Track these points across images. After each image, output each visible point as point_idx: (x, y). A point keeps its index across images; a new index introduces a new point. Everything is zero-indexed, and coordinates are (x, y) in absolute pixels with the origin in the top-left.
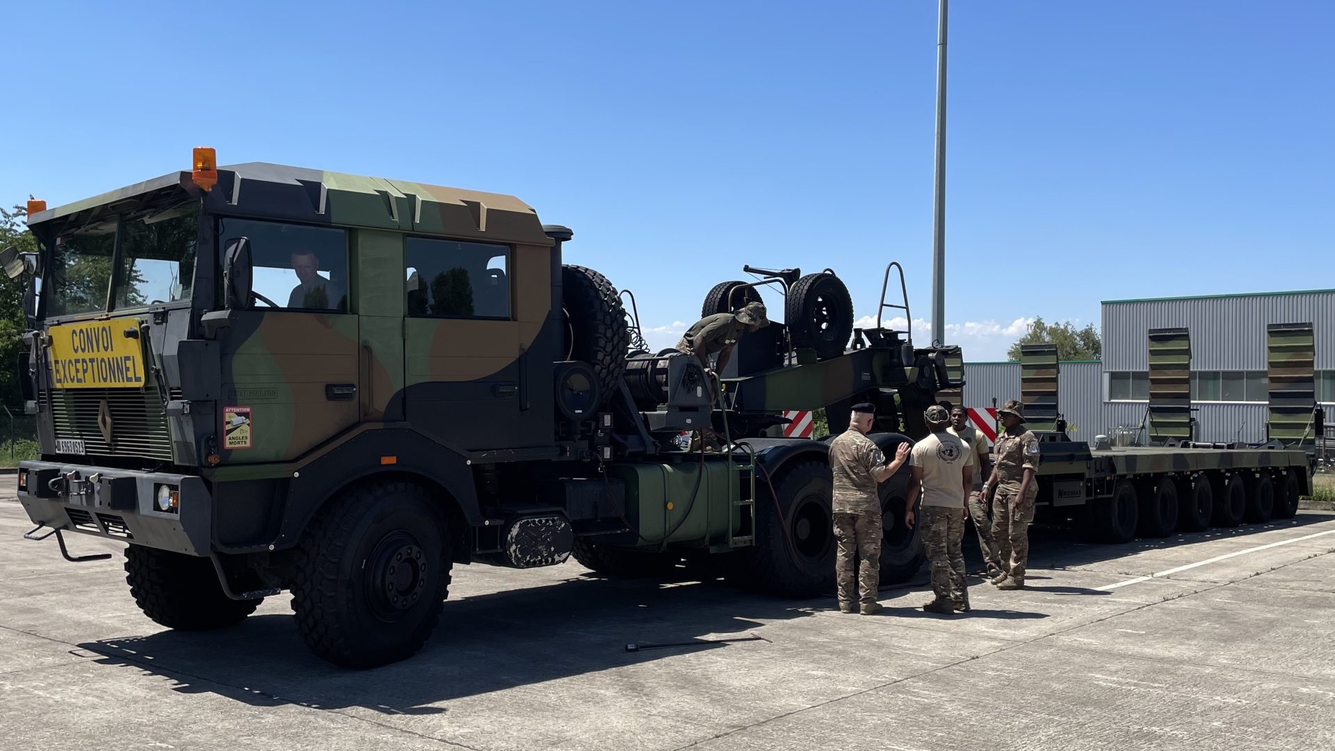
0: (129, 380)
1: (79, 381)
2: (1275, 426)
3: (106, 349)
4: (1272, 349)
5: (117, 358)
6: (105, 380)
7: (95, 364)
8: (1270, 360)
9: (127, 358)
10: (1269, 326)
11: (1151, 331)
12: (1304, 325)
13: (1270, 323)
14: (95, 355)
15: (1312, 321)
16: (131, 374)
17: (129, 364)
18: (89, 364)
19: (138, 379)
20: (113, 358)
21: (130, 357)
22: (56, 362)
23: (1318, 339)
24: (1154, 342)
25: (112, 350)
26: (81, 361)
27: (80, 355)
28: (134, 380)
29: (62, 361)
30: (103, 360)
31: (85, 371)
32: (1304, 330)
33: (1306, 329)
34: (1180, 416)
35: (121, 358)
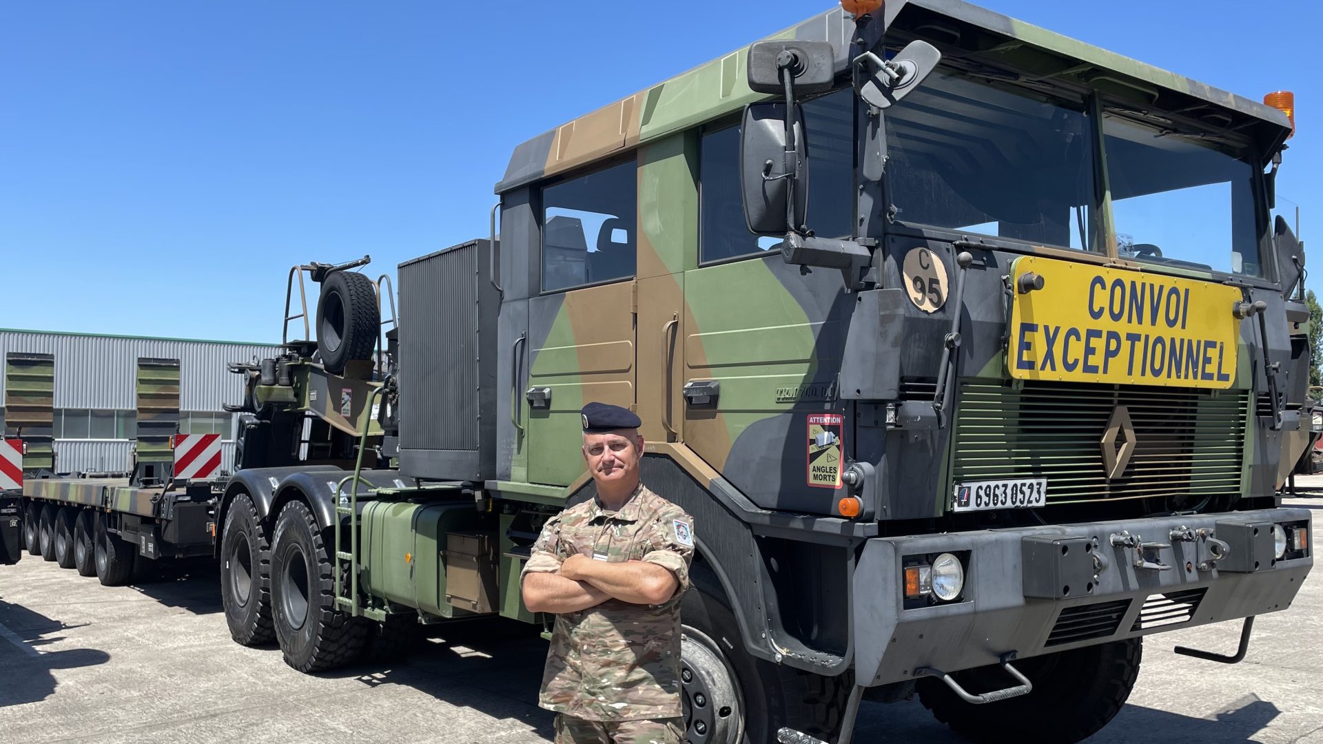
0: (1208, 377)
1: (1088, 369)
2: (141, 454)
3: (1171, 323)
4: (142, 381)
5: (1190, 342)
6: (1156, 373)
7: (1139, 346)
8: (140, 392)
9: (1210, 344)
10: (140, 359)
11: (9, 354)
12: (172, 360)
13: (139, 356)
14: (1145, 329)
15: (179, 358)
16: (1212, 368)
17: (1213, 353)
18: (1126, 345)
19: (1223, 377)
20: (1182, 341)
21: (1215, 343)
22: (1028, 327)
23: (184, 376)
24: (12, 366)
25: (1183, 327)
26: (1104, 335)
27: (1105, 324)
28: (1215, 377)
29: (1046, 328)
30: (1159, 340)
31: (1110, 354)
32: (172, 365)
33: (175, 365)
34: (41, 446)
35: (1199, 342)
